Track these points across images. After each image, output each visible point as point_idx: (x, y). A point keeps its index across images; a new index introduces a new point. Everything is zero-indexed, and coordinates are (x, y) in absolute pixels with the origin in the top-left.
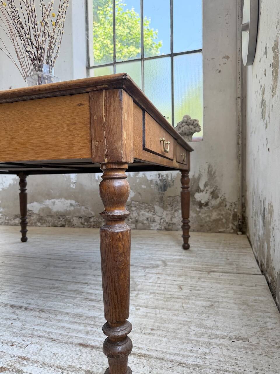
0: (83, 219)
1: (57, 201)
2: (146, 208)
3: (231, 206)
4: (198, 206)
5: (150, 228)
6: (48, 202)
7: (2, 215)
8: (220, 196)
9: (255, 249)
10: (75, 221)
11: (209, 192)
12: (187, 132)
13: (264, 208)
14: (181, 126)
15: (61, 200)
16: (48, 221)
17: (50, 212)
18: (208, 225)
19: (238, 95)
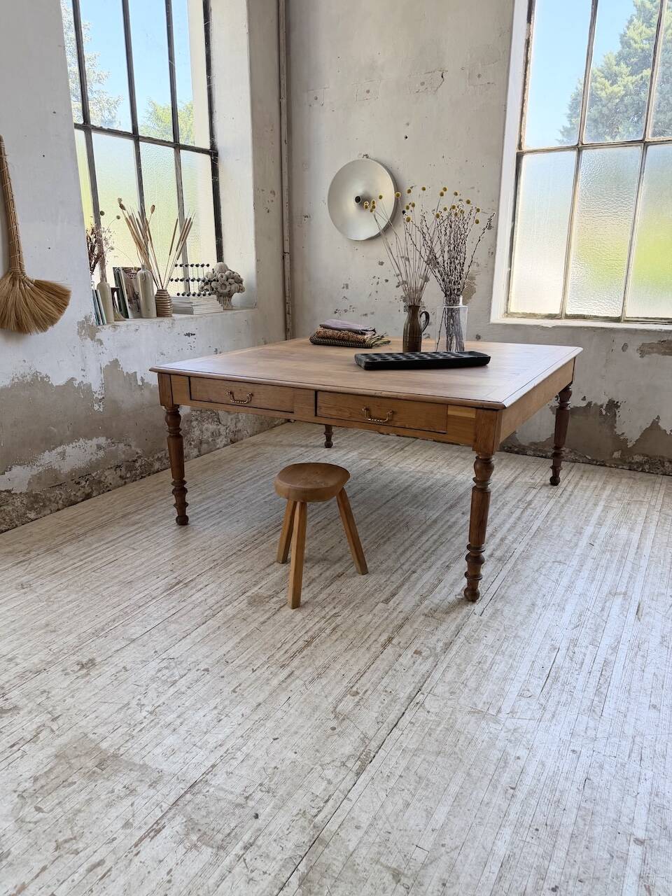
0: (123, 469)
1: (69, 449)
5: (216, 446)
6: (49, 458)
10: (110, 477)
15: (77, 444)
16: (53, 499)
17: (57, 478)
19: (287, 250)
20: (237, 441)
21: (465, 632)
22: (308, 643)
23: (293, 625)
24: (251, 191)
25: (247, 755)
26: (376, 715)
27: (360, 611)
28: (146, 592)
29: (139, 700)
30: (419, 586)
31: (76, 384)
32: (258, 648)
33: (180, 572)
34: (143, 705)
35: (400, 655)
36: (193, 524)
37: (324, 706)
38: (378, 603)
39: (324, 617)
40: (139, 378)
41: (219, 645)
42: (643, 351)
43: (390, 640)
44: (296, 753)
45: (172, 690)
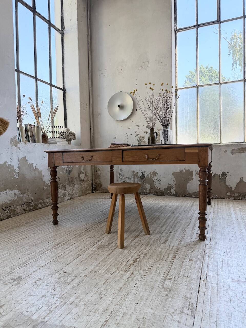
0: (25, 206)
1: (2, 193)
2: (62, 187)
3: (90, 179)
4: (81, 182)
5: (64, 200)
8: (87, 175)
10: (19, 209)
11: (84, 174)
15: (6, 192)
18: (84, 192)
19: (92, 126)
20: (73, 198)
21: (207, 251)
22: (135, 261)
23: (124, 255)
24: (79, 103)
25: (124, 313)
26: (186, 287)
27: (154, 247)
28: (44, 248)
29: (51, 292)
30: (176, 237)
31: (8, 164)
32: (110, 265)
33: (60, 240)
34: (54, 295)
35: (183, 262)
36: (60, 224)
37: (156, 285)
38: (161, 244)
39: (138, 251)
40: (34, 166)
41: (89, 265)
42: (233, 152)
43: (174, 257)
44: (152, 309)
45: (69, 287)
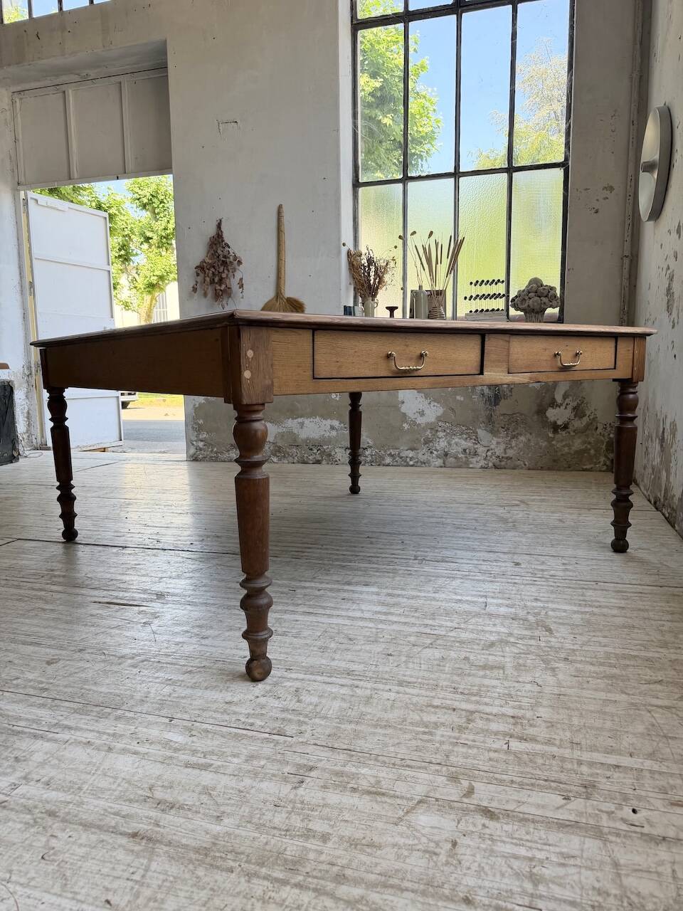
1: (307, 422)
2: (462, 434)
3: (606, 429)
4: (552, 430)
5: (468, 464)
6: (291, 424)
7: (205, 445)
8: (588, 413)
9: (645, 486)
11: (570, 408)
12: (537, 307)
13: (664, 429)
14: (527, 298)
15: (314, 420)
16: (290, 454)
17: (295, 440)
18: (565, 460)
19: (625, 252)
